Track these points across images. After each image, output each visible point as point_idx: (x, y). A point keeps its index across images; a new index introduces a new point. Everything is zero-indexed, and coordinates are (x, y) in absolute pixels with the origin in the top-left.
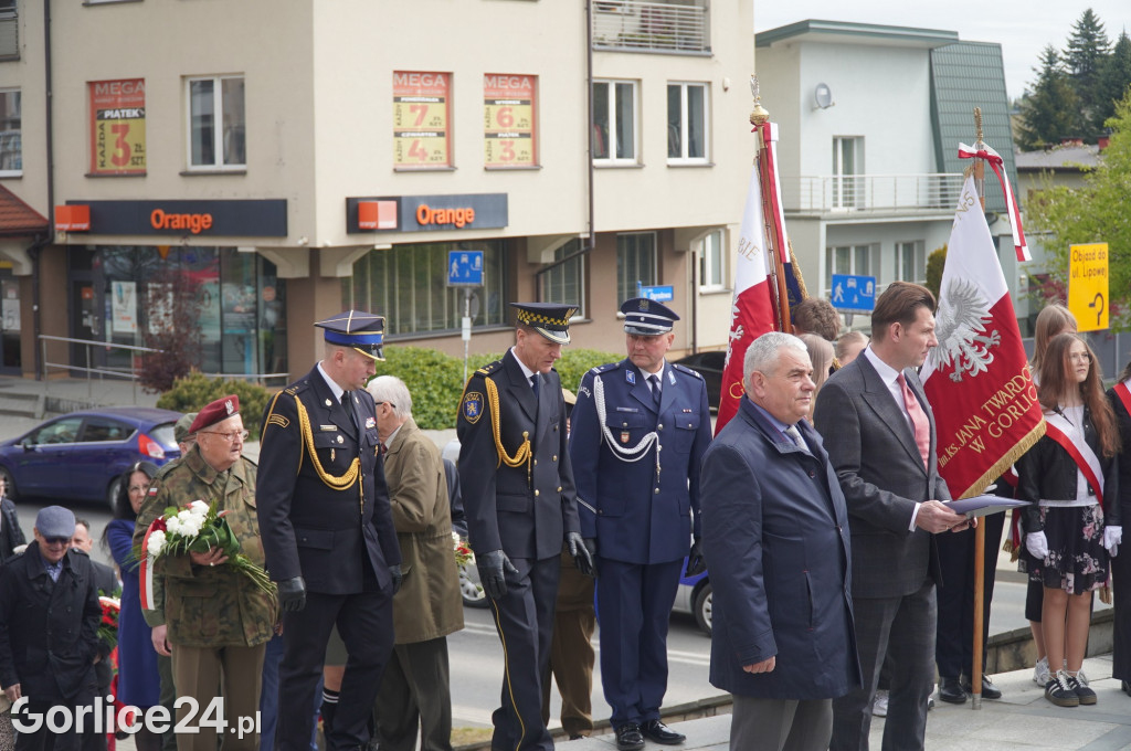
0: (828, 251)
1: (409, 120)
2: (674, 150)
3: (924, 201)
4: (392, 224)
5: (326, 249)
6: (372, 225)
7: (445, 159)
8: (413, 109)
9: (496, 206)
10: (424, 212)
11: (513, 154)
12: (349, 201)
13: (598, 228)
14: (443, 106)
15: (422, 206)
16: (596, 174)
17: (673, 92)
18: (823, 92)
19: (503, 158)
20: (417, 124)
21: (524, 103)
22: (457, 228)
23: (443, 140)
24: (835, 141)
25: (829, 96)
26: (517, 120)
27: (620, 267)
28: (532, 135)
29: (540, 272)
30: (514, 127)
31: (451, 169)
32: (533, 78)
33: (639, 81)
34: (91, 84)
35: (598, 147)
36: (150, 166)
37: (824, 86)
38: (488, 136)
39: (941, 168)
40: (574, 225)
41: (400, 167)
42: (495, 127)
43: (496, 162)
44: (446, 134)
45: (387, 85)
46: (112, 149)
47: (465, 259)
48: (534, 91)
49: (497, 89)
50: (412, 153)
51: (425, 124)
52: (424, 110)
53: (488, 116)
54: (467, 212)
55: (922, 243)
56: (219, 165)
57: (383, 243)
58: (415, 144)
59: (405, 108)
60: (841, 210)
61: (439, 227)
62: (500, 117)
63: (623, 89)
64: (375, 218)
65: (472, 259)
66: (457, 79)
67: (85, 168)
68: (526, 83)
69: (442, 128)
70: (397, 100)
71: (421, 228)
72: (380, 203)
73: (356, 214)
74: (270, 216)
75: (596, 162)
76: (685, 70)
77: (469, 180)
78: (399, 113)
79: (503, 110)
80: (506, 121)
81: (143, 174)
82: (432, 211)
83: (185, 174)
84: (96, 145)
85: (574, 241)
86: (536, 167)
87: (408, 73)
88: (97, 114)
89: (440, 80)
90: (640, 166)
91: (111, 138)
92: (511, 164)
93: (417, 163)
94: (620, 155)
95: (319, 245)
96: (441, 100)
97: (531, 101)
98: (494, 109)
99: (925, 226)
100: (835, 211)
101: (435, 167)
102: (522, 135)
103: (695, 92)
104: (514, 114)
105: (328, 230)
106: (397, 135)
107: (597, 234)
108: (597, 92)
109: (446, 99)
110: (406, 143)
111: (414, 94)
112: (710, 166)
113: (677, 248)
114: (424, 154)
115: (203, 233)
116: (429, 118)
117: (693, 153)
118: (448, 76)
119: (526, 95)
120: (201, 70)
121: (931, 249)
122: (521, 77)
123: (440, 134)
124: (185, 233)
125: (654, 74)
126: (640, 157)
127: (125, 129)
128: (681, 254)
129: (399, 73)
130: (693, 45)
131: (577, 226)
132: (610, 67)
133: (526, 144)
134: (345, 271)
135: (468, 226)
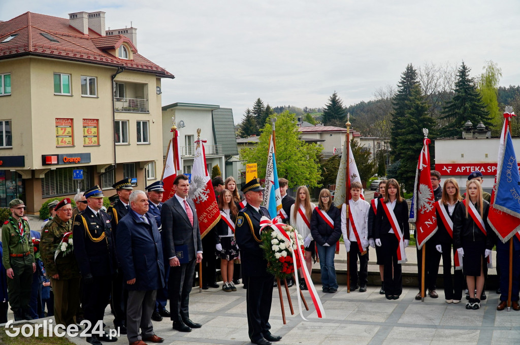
0: (184, 167)
1: (61, 132)
2: (139, 140)
3: (211, 152)
4: (56, 162)
5: (36, 170)
6: (50, 163)
7: (71, 144)
8: (62, 129)
9: (88, 156)
10: (66, 159)
11: (92, 142)
12: (43, 156)
13: (117, 162)
14: (70, 128)
15: (65, 157)
16: (116, 147)
17: (138, 123)
18: (182, 123)
19: (89, 143)
20: (63, 133)
21: (95, 127)
22: (76, 163)
23: (71, 138)
24: (186, 136)
25: (184, 124)
26: (93, 132)
27: (124, 173)
28: (97, 136)
29: (101, 175)
30: (92, 134)
31: (73, 146)
32: (97, 120)
33: (128, 120)
35: (116, 139)
37: (182, 121)
38: (84, 137)
39: (216, 143)
40: (110, 161)
41: (58, 146)
42: (86, 134)
43: (87, 144)
44: (72, 136)
45: (54, 122)
47: (78, 172)
48: (98, 124)
49: (87, 123)
50: (62, 142)
51: (66, 134)
52: (65, 130)
53: (84, 131)
54: (78, 159)
55: (211, 164)
56: (4, 146)
57: (53, 168)
58: (63, 139)
59: (59, 129)
60: (188, 156)
61: (70, 163)
62: (88, 131)
63: (124, 123)
64: (51, 161)
65: (80, 172)
66: (74, 120)
68: (95, 121)
69: (71, 134)
70: (57, 127)
71: (65, 163)
72: (52, 157)
73: (45, 159)
74: (19, 161)
75: (116, 144)
76: (142, 117)
77: (79, 149)
78: (57, 130)
79: (88, 129)
80: (90, 132)
82: (68, 158)
85: (110, 166)
87: (60, 119)
89: (70, 121)
90: (129, 145)
92: (91, 145)
93: (63, 145)
94: (123, 142)
95: (34, 169)
96: (70, 127)
97: (97, 127)
98: (86, 129)
99: (212, 159)
100: (186, 156)
101: (69, 146)
102: (94, 136)
103: (145, 123)
104: (92, 130)
105: (37, 164)
106: (57, 137)
107: (117, 164)
108: (116, 124)
109: (72, 126)
110: (60, 139)
111: (62, 125)
112: (149, 144)
113: (141, 167)
114: (65, 142)
116: (67, 132)
117: (144, 141)
118: (72, 120)
119: (95, 125)
121: (214, 165)
122: (94, 120)
123: (70, 136)
125: (133, 119)
126: (129, 142)
128: (142, 169)
129: (58, 119)
130: (144, 110)
131: (111, 162)
132: (120, 117)
133: (96, 139)
134: (42, 176)
135: (79, 162)
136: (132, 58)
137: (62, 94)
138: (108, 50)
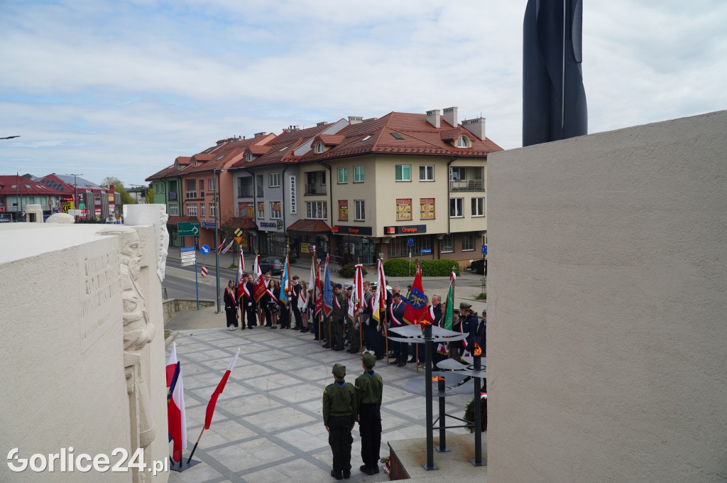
1: (401, 209)
2: (474, 213)
4: (394, 232)
6: (390, 232)
7: (410, 218)
8: (402, 207)
9: (423, 228)
11: (428, 216)
12: (384, 227)
13: (451, 231)
14: (409, 206)
15: (403, 228)
16: (451, 219)
17: (473, 200)
20: (403, 210)
21: (431, 204)
22: (412, 233)
23: (409, 214)
26: (430, 208)
28: (433, 211)
29: (439, 241)
30: (429, 210)
31: (412, 220)
32: (434, 199)
33: (464, 198)
34: (339, 201)
35: (452, 213)
36: (349, 219)
38: (421, 212)
40: (444, 230)
41: (398, 220)
42: (423, 210)
43: (424, 217)
44: (410, 212)
45: (395, 203)
46: (343, 215)
48: (434, 202)
49: (424, 202)
50: (402, 216)
52: (405, 207)
53: (421, 208)
54: (415, 229)
56: (361, 219)
57: (394, 236)
59: (400, 207)
61: (409, 233)
62: (425, 208)
63: (460, 201)
66: (413, 201)
67: (338, 219)
68: (432, 200)
70: (397, 205)
71: (403, 233)
72: (391, 228)
73: (386, 230)
74: (368, 230)
75: (451, 217)
76: (477, 195)
77: (416, 221)
78: (398, 208)
79: (425, 206)
81: (347, 221)
82: (406, 229)
83: (355, 221)
84: (340, 214)
85: (445, 236)
86: (435, 219)
87: (400, 199)
88: (340, 207)
89: (409, 201)
90: (464, 218)
91: (342, 212)
92: (427, 218)
93: (403, 219)
94: (458, 215)
95: (378, 237)
97: (433, 204)
98: (423, 206)
101: (407, 219)
102: (431, 212)
103: (480, 200)
104: (428, 207)
105: (379, 233)
106: (397, 213)
107: (452, 233)
108: (452, 202)
109: (410, 204)
110: (400, 215)
111: (402, 204)
112: (484, 217)
113: (478, 235)
114: (404, 217)
115: (357, 234)
116: (406, 209)
117: (479, 214)
118: (411, 200)
120: (357, 199)
122: (430, 199)
124: (354, 233)
125: (467, 197)
126: (464, 215)
127: (345, 211)
128: (480, 236)
129: (398, 199)
130: (481, 189)
131: (446, 232)
132: (455, 195)
133: (432, 214)
134: (387, 242)
135: (415, 232)
136: (470, 146)
137: (403, 180)
138: (449, 142)
